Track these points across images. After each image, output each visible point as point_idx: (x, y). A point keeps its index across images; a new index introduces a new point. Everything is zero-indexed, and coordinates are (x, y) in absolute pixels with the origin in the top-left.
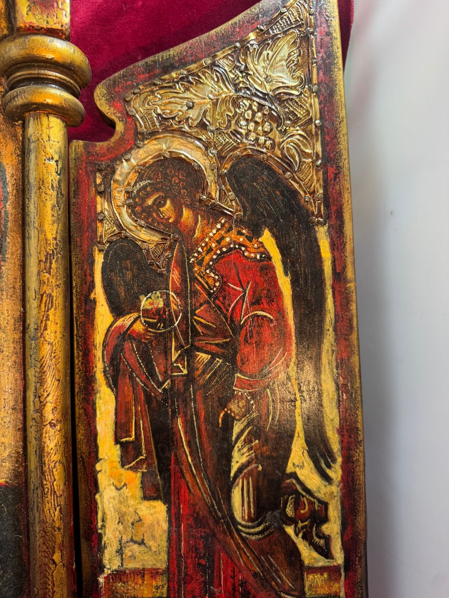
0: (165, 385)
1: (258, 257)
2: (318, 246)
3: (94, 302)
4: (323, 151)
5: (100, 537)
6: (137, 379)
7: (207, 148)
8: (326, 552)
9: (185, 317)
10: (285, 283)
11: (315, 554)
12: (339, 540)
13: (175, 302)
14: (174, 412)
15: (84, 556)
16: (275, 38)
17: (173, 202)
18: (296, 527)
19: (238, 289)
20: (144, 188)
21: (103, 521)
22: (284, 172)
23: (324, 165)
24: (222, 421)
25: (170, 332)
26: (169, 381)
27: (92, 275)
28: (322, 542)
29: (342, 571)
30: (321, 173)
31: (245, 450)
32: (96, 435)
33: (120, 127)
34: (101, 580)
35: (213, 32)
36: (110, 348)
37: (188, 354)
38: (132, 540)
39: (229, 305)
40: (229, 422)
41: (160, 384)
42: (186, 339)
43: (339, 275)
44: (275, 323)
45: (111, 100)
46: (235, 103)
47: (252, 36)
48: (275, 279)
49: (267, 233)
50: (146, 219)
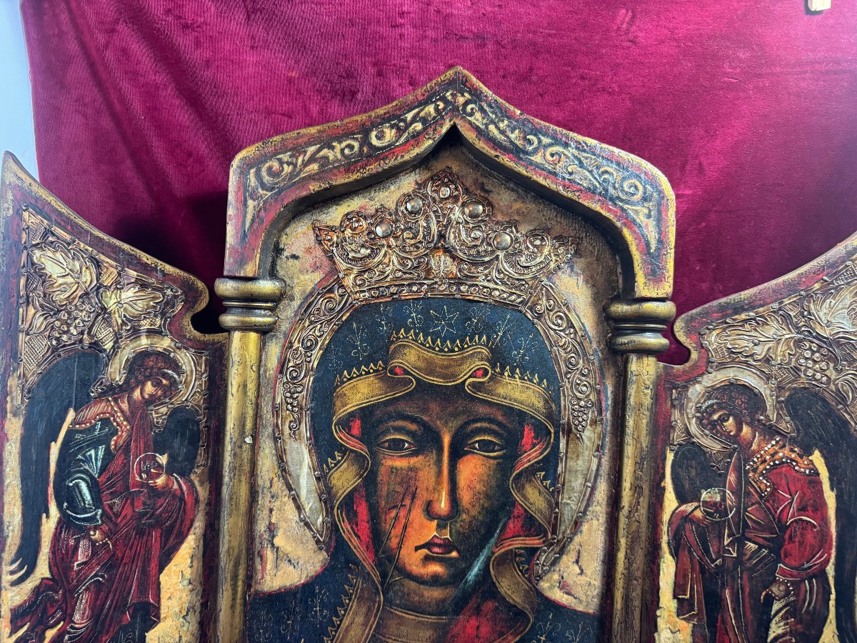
0: (718, 562)
1: (807, 472)
3: (664, 489)
6: (694, 553)
7: (768, 379)
9: (738, 512)
10: (830, 498)
13: (731, 499)
14: (723, 584)
16: (838, 289)
17: (735, 419)
19: (786, 495)
20: (712, 405)
24: (764, 598)
25: (725, 521)
26: (721, 559)
27: (664, 469)
31: (782, 624)
32: (658, 589)
33: (694, 355)
35: (780, 280)
36: (674, 526)
37: (739, 542)
39: (778, 508)
40: (770, 600)
41: (713, 561)
42: (738, 529)
44: (818, 528)
45: (688, 333)
46: (798, 343)
47: (817, 286)
48: (821, 492)
49: (817, 453)
50: (711, 430)
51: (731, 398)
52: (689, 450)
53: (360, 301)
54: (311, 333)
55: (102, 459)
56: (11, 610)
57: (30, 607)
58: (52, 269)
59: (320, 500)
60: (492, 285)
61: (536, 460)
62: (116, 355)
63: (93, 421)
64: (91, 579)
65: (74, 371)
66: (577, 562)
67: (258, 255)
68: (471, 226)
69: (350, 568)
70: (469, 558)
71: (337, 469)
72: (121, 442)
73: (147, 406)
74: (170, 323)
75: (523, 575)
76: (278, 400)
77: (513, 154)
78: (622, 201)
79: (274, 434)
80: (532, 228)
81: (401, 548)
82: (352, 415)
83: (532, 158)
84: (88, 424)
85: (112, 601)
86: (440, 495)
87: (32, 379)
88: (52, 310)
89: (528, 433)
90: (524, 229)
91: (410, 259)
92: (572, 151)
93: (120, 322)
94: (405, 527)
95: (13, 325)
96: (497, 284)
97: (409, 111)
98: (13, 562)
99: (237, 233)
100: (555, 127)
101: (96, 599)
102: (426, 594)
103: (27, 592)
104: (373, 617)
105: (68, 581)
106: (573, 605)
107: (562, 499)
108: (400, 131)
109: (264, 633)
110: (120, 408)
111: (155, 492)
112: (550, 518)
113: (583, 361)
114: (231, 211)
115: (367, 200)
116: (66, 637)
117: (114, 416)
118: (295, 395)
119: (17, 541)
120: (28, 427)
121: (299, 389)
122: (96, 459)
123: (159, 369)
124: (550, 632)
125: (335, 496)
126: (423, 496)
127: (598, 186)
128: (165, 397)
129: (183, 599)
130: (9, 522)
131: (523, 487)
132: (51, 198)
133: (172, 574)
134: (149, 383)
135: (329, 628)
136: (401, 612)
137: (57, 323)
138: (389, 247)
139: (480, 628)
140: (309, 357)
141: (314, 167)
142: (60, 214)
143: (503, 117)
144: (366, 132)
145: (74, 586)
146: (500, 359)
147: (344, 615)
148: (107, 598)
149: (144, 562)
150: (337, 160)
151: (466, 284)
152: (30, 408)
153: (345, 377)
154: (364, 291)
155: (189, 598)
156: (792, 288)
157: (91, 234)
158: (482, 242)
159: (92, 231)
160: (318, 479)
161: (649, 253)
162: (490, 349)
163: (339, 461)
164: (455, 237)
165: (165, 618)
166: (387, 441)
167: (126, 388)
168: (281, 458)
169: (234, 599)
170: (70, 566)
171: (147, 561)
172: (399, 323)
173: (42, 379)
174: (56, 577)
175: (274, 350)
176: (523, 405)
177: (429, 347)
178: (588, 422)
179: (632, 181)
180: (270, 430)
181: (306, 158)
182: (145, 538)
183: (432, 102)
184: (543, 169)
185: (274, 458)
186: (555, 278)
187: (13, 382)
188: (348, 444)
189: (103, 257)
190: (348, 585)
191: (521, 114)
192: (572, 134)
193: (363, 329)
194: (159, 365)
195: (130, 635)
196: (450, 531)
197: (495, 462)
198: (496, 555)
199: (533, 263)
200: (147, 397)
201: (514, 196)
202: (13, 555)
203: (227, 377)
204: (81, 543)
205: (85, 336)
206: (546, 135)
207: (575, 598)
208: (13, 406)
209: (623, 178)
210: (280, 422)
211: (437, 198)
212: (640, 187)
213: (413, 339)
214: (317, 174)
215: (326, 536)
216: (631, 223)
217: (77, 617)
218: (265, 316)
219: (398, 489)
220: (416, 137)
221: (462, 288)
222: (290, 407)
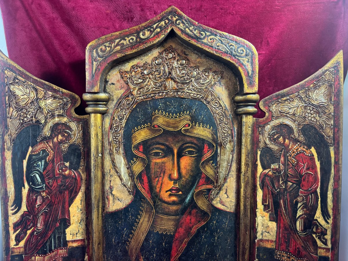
0: (278, 190)
1: (310, 155)
2: (330, 153)
3: (257, 165)
4: (334, 123)
5: (256, 229)
7: (295, 121)
8: (325, 244)
9: (285, 171)
10: (318, 164)
11: (322, 244)
12: (330, 241)
13: (282, 167)
14: (280, 198)
15: (252, 234)
16: (319, 86)
17: (283, 137)
18: (316, 235)
19: (302, 164)
20: (274, 133)
21: (257, 225)
22: (320, 130)
23: (334, 128)
24: (295, 202)
25: (280, 175)
26: (279, 189)
27: (257, 157)
28: (324, 240)
29: (330, 250)
30: (332, 130)
31: (301, 211)
32: (257, 202)
33: (267, 114)
34: (256, 241)
35: (298, 84)
36: (262, 178)
37: (285, 182)
38: (266, 231)
39: (299, 169)
40: (297, 203)
41: (276, 190)
42: (285, 178)
43: (337, 162)
44: (314, 175)
45: (264, 106)
46: (305, 107)
47: (312, 86)
48: (315, 162)
49: (313, 148)
50: (274, 142)
51: (281, 129)
52: (266, 150)
53: (140, 100)
54: (121, 113)
55: (44, 165)
56: (13, 224)
57: (20, 222)
58: (18, 93)
59: (129, 176)
60: (190, 92)
61: (209, 157)
62: (46, 125)
63: (39, 151)
64: (43, 210)
65: (30, 132)
66: (226, 193)
67: (99, 83)
68: (181, 69)
69: (142, 200)
70: (186, 193)
71: (135, 164)
72: (51, 158)
73: (60, 144)
74: (66, 112)
75: (206, 199)
76: (111, 140)
77: (195, 39)
78: (238, 56)
79: (110, 153)
80: (204, 68)
81: (160, 192)
82: (139, 144)
83: (203, 41)
84: (37, 152)
85: (52, 218)
86: (174, 172)
87: (14, 136)
88: (20, 109)
89: (206, 147)
90: (201, 69)
91: (158, 83)
92: (218, 37)
93: (46, 112)
94: (162, 184)
95: (4, 115)
96: (192, 91)
97: (155, 24)
98: (12, 206)
99: (90, 75)
100: (211, 28)
101: (46, 218)
102: (170, 208)
103: (19, 217)
104: (151, 218)
105: (34, 212)
106: (225, 209)
107: (219, 170)
108: (151, 32)
109: (110, 227)
110: (49, 145)
111: (65, 177)
112: (215, 177)
113: (226, 119)
114: (87, 67)
115: (140, 60)
116: (35, 233)
117: (47, 149)
118: (117, 138)
119: (13, 198)
120: (14, 155)
121: (118, 135)
122: (41, 166)
123: (63, 130)
124: (217, 220)
125: (135, 174)
126: (168, 172)
127: (229, 51)
128: (66, 140)
129: (79, 216)
130: (10, 191)
131: (205, 167)
132: (16, 65)
133: (74, 207)
134: (60, 135)
135: (135, 224)
136: (162, 215)
137: (22, 114)
138: (150, 78)
139: (191, 220)
140: (121, 123)
141: (119, 48)
142: (20, 71)
143: (191, 25)
144: (138, 33)
145: (37, 213)
146: (194, 120)
147: (140, 218)
148: (50, 217)
149: (63, 203)
150: (127, 45)
151: (180, 92)
152: (14, 147)
153: (136, 130)
154: (141, 96)
155: (81, 216)
156: (303, 87)
157: (33, 78)
158: (186, 75)
159: (33, 77)
160: (128, 168)
161: (249, 76)
162: (191, 116)
163: (135, 161)
164: (175, 73)
165: (72, 224)
166: (153, 153)
167: (51, 138)
168: (113, 161)
169: (98, 215)
170: (34, 206)
171: (64, 203)
172: (155, 108)
173: (18, 135)
174: (29, 211)
175: (107, 121)
176: (204, 136)
177: (167, 117)
178: (228, 141)
179: (241, 48)
180: (108, 151)
181: (115, 44)
182: (63, 194)
183: (163, 20)
184: (207, 45)
185: (111, 162)
186: (214, 88)
187: (6, 137)
188: (139, 155)
189: (38, 87)
190: (141, 207)
191: (198, 24)
192: (218, 31)
193: (141, 111)
194: (63, 128)
195: (60, 231)
196: (179, 185)
197: (194, 158)
198: (196, 192)
199: (205, 82)
200: (59, 141)
201: (197, 56)
202: (12, 203)
203: (90, 132)
204: (38, 197)
205: (33, 118)
206: (208, 31)
207: (226, 207)
208: (7, 147)
209: (238, 47)
210: (112, 148)
211: (167, 58)
212: (245, 51)
213: (161, 114)
214: (120, 50)
215: (132, 189)
216: (242, 65)
217: (39, 225)
218: (103, 107)
219: (158, 170)
220: (158, 34)
221: (179, 93)
222: (115, 142)
